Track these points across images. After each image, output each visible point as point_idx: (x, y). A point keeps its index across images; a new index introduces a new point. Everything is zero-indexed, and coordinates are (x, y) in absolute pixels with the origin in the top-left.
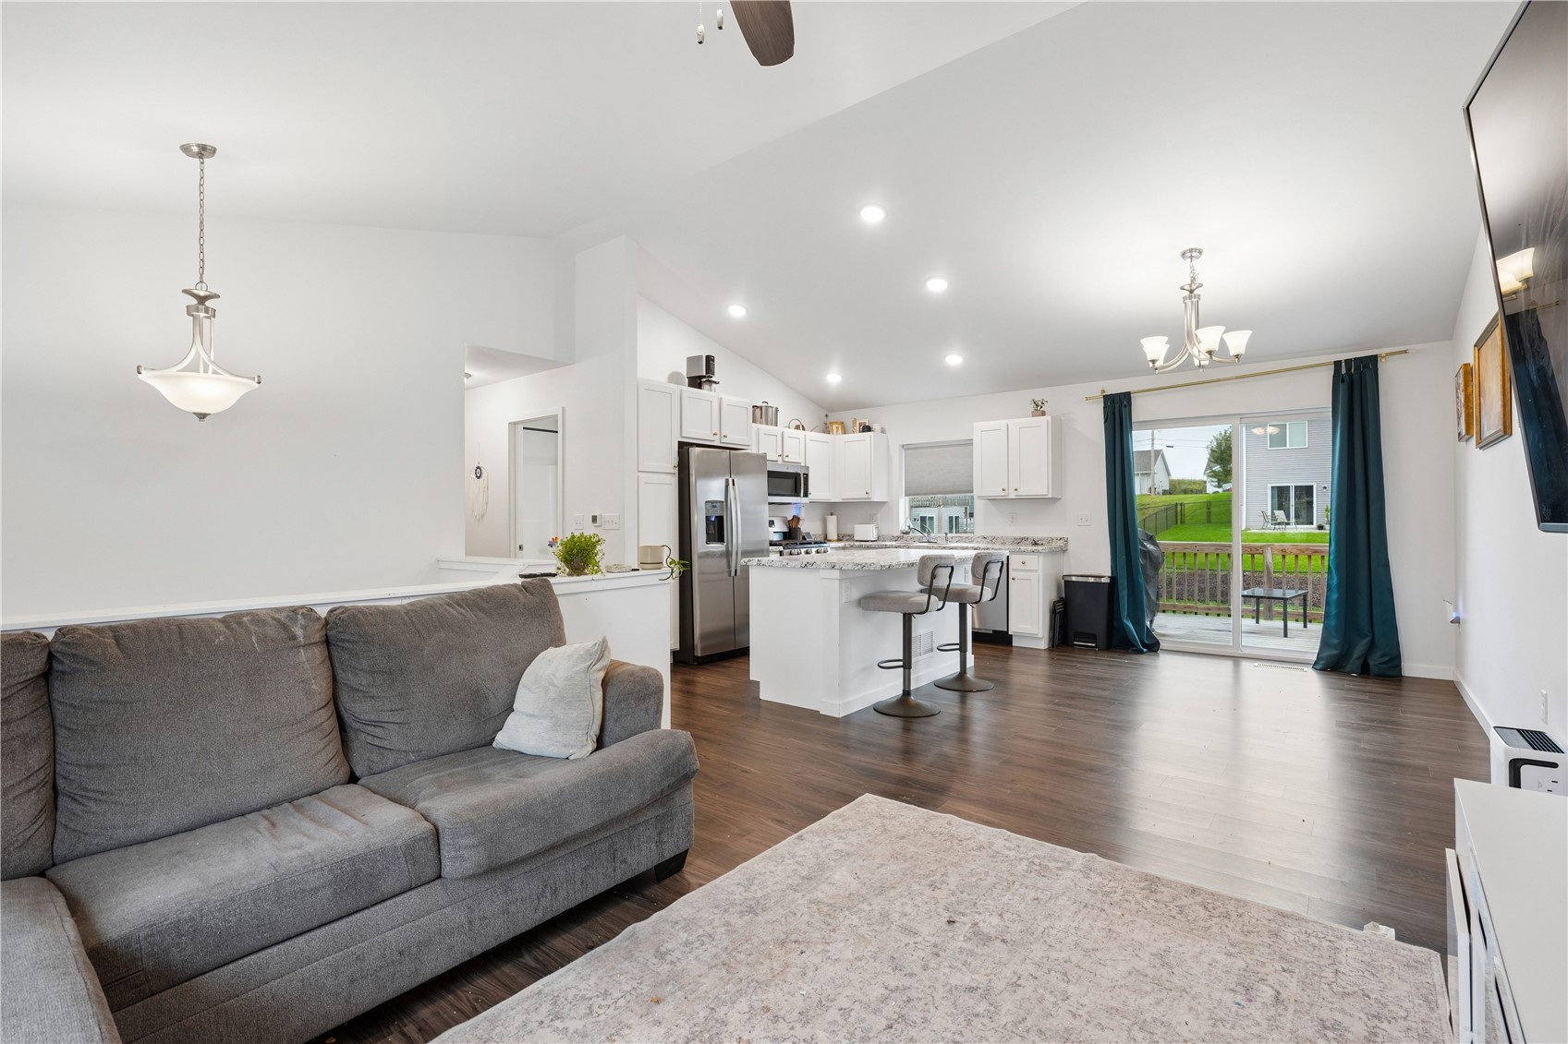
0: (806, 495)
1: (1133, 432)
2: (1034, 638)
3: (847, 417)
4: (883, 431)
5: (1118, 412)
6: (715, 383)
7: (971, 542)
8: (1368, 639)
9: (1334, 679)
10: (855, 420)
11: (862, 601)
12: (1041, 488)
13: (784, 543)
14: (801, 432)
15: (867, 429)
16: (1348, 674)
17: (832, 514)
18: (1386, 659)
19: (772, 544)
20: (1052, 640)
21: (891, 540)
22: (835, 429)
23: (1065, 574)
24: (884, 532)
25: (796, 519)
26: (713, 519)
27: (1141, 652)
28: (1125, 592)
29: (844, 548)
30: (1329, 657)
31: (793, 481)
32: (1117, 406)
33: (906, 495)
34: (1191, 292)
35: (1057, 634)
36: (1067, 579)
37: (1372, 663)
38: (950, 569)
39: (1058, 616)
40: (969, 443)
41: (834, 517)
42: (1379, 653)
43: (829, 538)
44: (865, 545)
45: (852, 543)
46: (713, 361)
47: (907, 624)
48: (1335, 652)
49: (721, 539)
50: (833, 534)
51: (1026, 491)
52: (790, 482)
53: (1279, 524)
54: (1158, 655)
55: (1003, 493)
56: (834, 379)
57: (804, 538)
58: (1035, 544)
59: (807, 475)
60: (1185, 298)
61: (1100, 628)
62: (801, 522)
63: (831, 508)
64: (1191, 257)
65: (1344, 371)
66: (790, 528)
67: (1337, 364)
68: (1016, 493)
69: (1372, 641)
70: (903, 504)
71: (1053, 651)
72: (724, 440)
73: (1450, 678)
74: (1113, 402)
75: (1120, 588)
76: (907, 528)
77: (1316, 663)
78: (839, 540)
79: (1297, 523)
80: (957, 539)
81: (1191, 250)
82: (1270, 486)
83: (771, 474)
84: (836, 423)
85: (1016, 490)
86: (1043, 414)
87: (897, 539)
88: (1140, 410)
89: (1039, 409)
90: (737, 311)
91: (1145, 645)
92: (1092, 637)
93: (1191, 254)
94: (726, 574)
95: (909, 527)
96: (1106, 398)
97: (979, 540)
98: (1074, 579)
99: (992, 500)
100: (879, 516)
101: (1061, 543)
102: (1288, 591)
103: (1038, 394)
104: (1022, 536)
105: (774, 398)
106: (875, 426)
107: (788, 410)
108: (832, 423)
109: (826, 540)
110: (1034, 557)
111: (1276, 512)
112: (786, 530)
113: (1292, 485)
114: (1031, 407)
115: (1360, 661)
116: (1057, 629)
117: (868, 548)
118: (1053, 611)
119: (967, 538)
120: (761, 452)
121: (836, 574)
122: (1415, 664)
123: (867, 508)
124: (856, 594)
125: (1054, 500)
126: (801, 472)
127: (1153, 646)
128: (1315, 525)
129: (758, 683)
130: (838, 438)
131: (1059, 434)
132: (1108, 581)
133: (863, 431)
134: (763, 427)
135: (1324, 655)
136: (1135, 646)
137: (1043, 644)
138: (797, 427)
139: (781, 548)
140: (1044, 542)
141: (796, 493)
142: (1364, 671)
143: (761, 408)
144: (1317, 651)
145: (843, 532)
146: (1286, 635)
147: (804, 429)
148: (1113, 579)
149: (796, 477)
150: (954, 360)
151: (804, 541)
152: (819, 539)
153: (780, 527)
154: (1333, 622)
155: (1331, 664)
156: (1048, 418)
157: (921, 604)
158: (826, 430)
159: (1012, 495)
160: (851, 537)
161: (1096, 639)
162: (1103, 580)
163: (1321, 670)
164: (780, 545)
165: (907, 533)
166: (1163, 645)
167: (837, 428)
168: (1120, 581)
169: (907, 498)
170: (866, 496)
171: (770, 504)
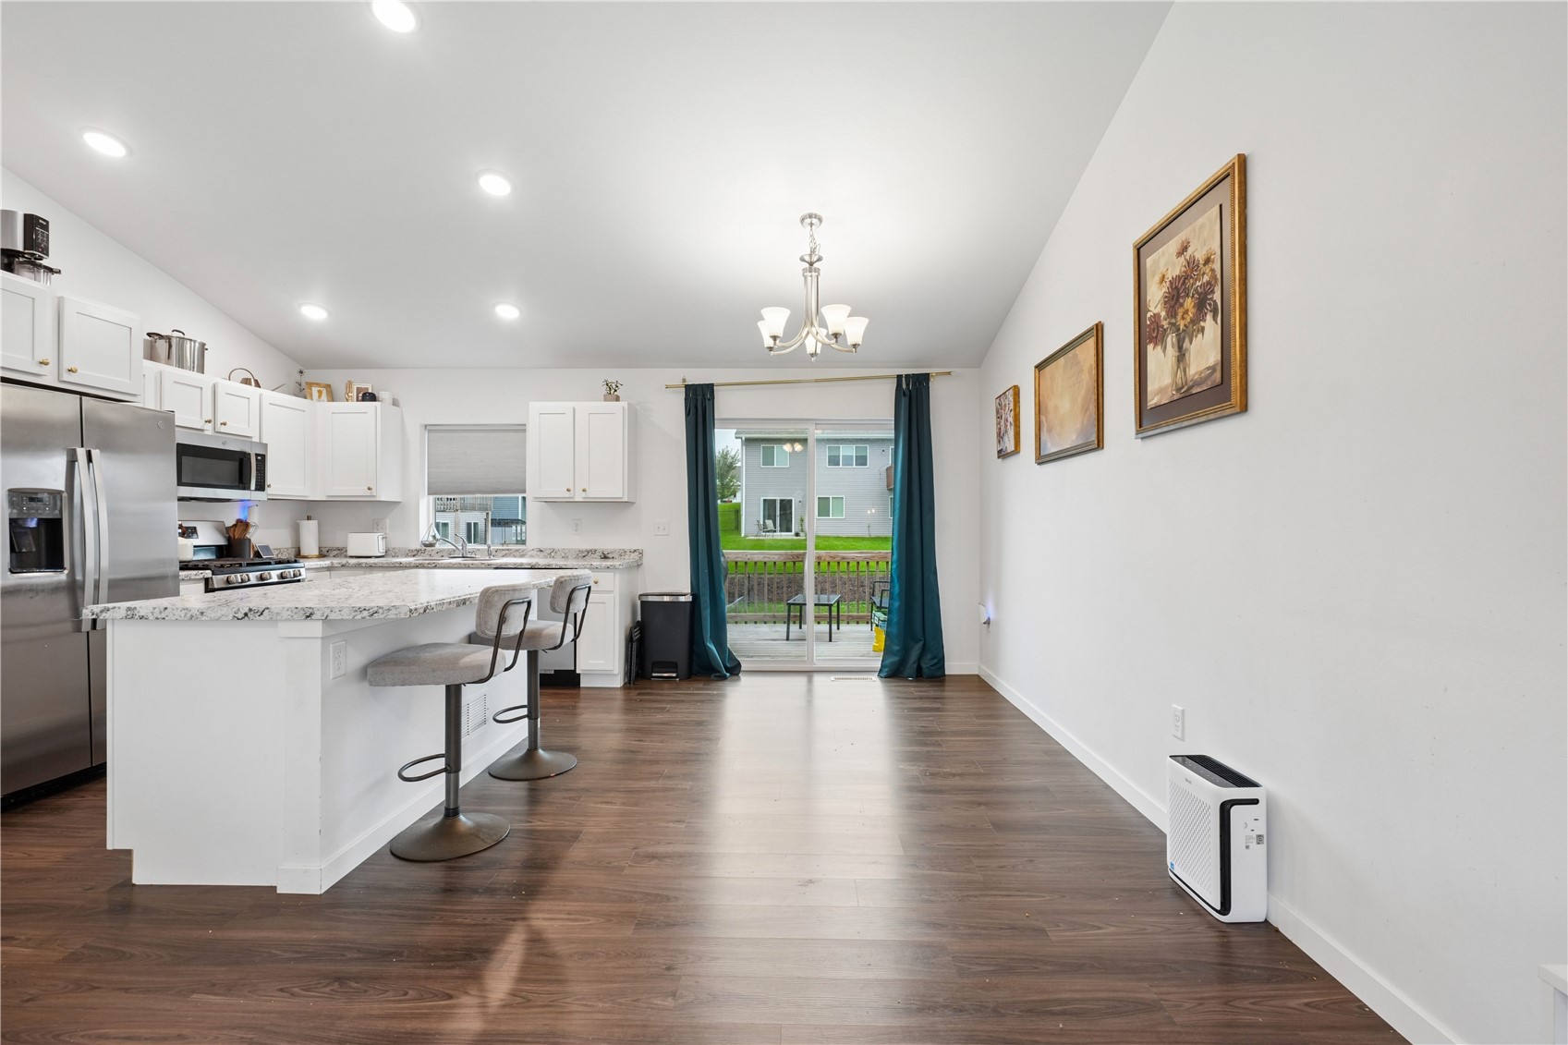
0: (261, 486)
1: (716, 430)
2: (608, 674)
3: (338, 378)
4: (395, 403)
5: (700, 404)
6: (50, 270)
7: (522, 556)
8: (922, 643)
9: (894, 684)
10: (350, 384)
11: (370, 671)
12: (613, 488)
13: (218, 563)
14: (252, 389)
15: (369, 397)
16: (905, 679)
17: (309, 518)
18: (935, 661)
19: (185, 566)
20: (628, 673)
21: (407, 556)
22: (315, 394)
23: (642, 593)
24: (399, 542)
25: (243, 525)
26: (33, 524)
27: (724, 678)
28: (708, 611)
29: (330, 569)
30: (892, 663)
31: (237, 463)
32: (699, 398)
33: (429, 494)
34: (811, 264)
35: (634, 668)
36: (644, 599)
37: (924, 666)
38: (526, 605)
39: (635, 645)
40: (521, 429)
41: (313, 524)
42: (929, 656)
43: (304, 553)
44: (366, 564)
45: (344, 561)
46: (46, 227)
47: (453, 700)
48: (895, 659)
49: (55, 562)
50: (310, 546)
51: (598, 492)
52: (230, 467)
53: (768, 531)
54: (739, 679)
55: (567, 495)
56: (314, 313)
57: (257, 554)
58: (605, 557)
59: (264, 457)
60: (804, 270)
61: (681, 656)
62: (251, 530)
63: (308, 509)
64: (811, 224)
65: (904, 386)
66: (229, 539)
67: (899, 377)
68: (584, 494)
69: (924, 645)
70: (426, 505)
71: (629, 688)
72: (66, 377)
73: (976, 673)
74: (695, 394)
75: (702, 606)
76: (431, 539)
77: (880, 671)
78: (322, 555)
79: (781, 531)
80: (504, 552)
81: (810, 216)
82: (762, 498)
83: (184, 451)
84: (318, 385)
85: (584, 490)
86: (617, 399)
87: (415, 553)
88: (725, 405)
89: (612, 392)
90: (105, 145)
91: (728, 670)
92: (672, 666)
93: (811, 219)
94: (68, 626)
95: (434, 537)
96: (688, 387)
97: (534, 553)
98: (651, 599)
99: (551, 502)
100: (388, 521)
101: (635, 556)
102: (831, 597)
103: (613, 375)
104: (589, 548)
105: (196, 327)
106: (381, 394)
107: (224, 353)
108: (310, 385)
109: (298, 556)
110: (609, 575)
111: (766, 521)
112: (221, 541)
113: (778, 498)
114: (604, 390)
115: (915, 666)
116: (634, 661)
117: (371, 567)
118: (630, 640)
119: (517, 550)
120: (166, 408)
121: (315, 628)
122: (955, 665)
123: (370, 511)
124: (357, 658)
125: (628, 504)
126: (253, 451)
127: (734, 669)
128: (793, 533)
129: (129, 853)
130: (319, 407)
131: (635, 423)
132: (689, 598)
133: (363, 400)
134: (171, 371)
135: (887, 662)
136: (719, 672)
137: (618, 682)
138: (246, 381)
139: (208, 573)
140: (615, 556)
141: (242, 483)
142: (919, 675)
143: (169, 339)
144: (881, 658)
145: (330, 544)
146: (830, 640)
147: (258, 385)
148: (695, 595)
149: (241, 460)
150: (507, 312)
151: (257, 560)
152: (284, 557)
153: (208, 536)
154: (894, 630)
155: (893, 672)
156: (622, 404)
157: (481, 667)
158: (301, 391)
159: (579, 497)
160: (342, 552)
161: (677, 668)
162: (682, 599)
163: (886, 677)
164: (205, 568)
165: (431, 545)
166: (744, 667)
167: (320, 392)
168: (702, 599)
169: (432, 498)
170: (368, 493)
171: (181, 499)
